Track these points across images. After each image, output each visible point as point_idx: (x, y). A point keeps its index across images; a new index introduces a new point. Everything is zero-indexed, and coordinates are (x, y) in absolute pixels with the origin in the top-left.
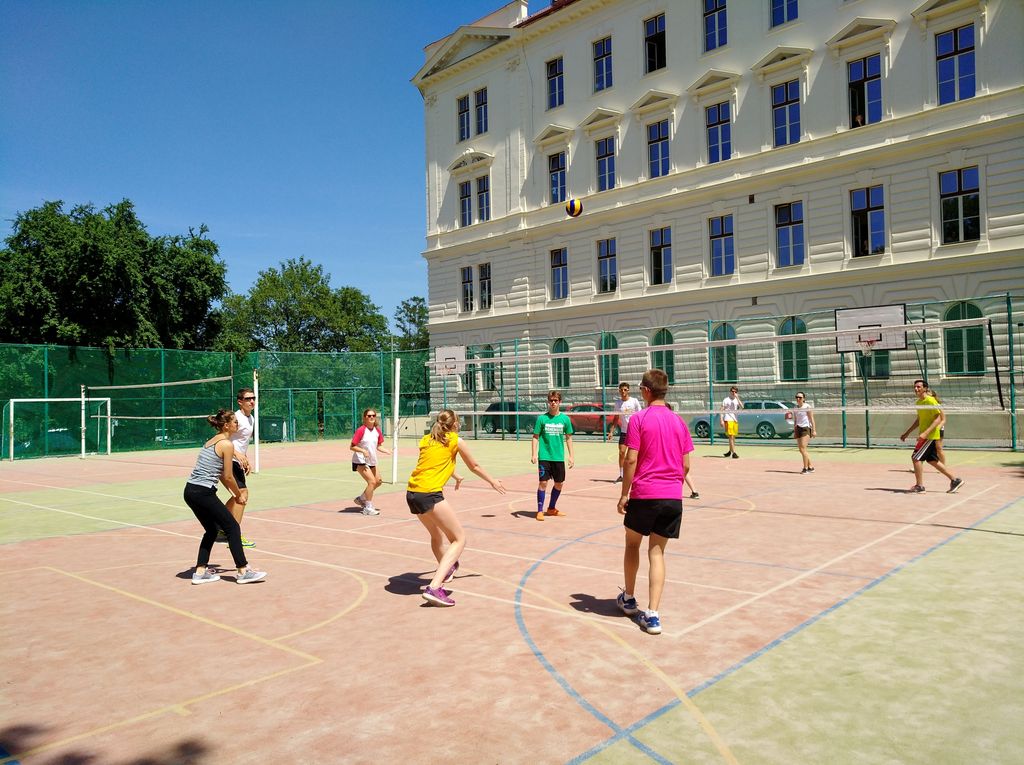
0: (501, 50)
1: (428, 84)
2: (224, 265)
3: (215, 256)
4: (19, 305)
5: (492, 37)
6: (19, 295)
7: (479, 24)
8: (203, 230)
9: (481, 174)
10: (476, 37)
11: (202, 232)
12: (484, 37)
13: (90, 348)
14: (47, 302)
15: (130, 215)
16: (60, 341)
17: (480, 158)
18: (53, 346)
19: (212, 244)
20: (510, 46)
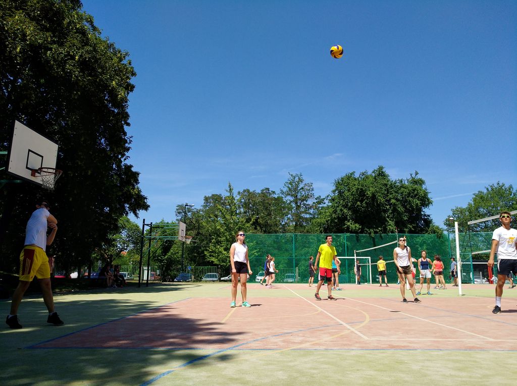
2: (427, 190)
3: (423, 186)
4: (334, 218)
6: (335, 213)
11: (416, 175)
13: (364, 235)
14: (347, 215)
16: (351, 232)
18: (348, 234)
19: (421, 180)
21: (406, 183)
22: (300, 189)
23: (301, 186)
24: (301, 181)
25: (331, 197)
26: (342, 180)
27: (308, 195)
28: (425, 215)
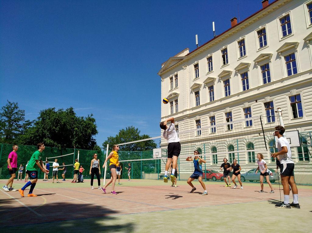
0: (181, 63)
1: (162, 74)
2: (96, 125)
3: (94, 122)
5: (179, 60)
6: (37, 132)
7: (176, 56)
8: (92, 115)
9: (176, 99)
10: (175, 60)
11: (91, 116)
12: (177, 60)
14: (45, 135)
15: (73, 111)
17: (175, 94)
19: (94, 119)
20: (184, 61)
21: (85, 120)
22: (15, 113)
23: (16, 111)
24: (16, 107)
25: (36, 121)
26: (46, 111)
27: (20, 118)
28: (93, 139)
